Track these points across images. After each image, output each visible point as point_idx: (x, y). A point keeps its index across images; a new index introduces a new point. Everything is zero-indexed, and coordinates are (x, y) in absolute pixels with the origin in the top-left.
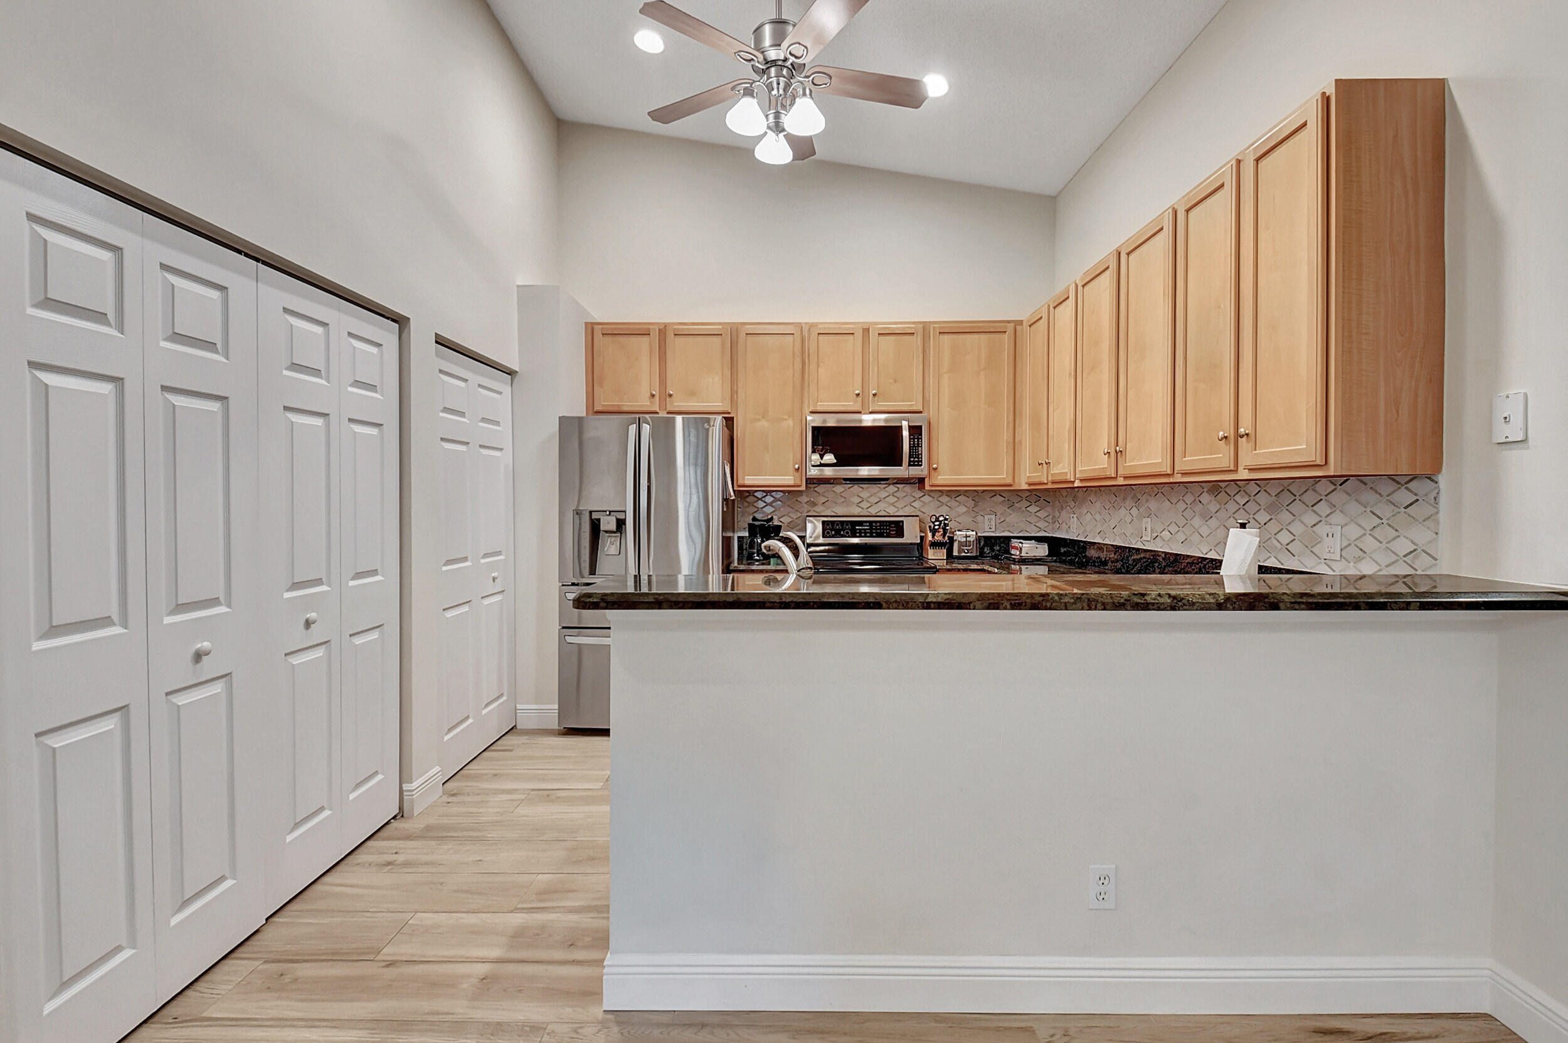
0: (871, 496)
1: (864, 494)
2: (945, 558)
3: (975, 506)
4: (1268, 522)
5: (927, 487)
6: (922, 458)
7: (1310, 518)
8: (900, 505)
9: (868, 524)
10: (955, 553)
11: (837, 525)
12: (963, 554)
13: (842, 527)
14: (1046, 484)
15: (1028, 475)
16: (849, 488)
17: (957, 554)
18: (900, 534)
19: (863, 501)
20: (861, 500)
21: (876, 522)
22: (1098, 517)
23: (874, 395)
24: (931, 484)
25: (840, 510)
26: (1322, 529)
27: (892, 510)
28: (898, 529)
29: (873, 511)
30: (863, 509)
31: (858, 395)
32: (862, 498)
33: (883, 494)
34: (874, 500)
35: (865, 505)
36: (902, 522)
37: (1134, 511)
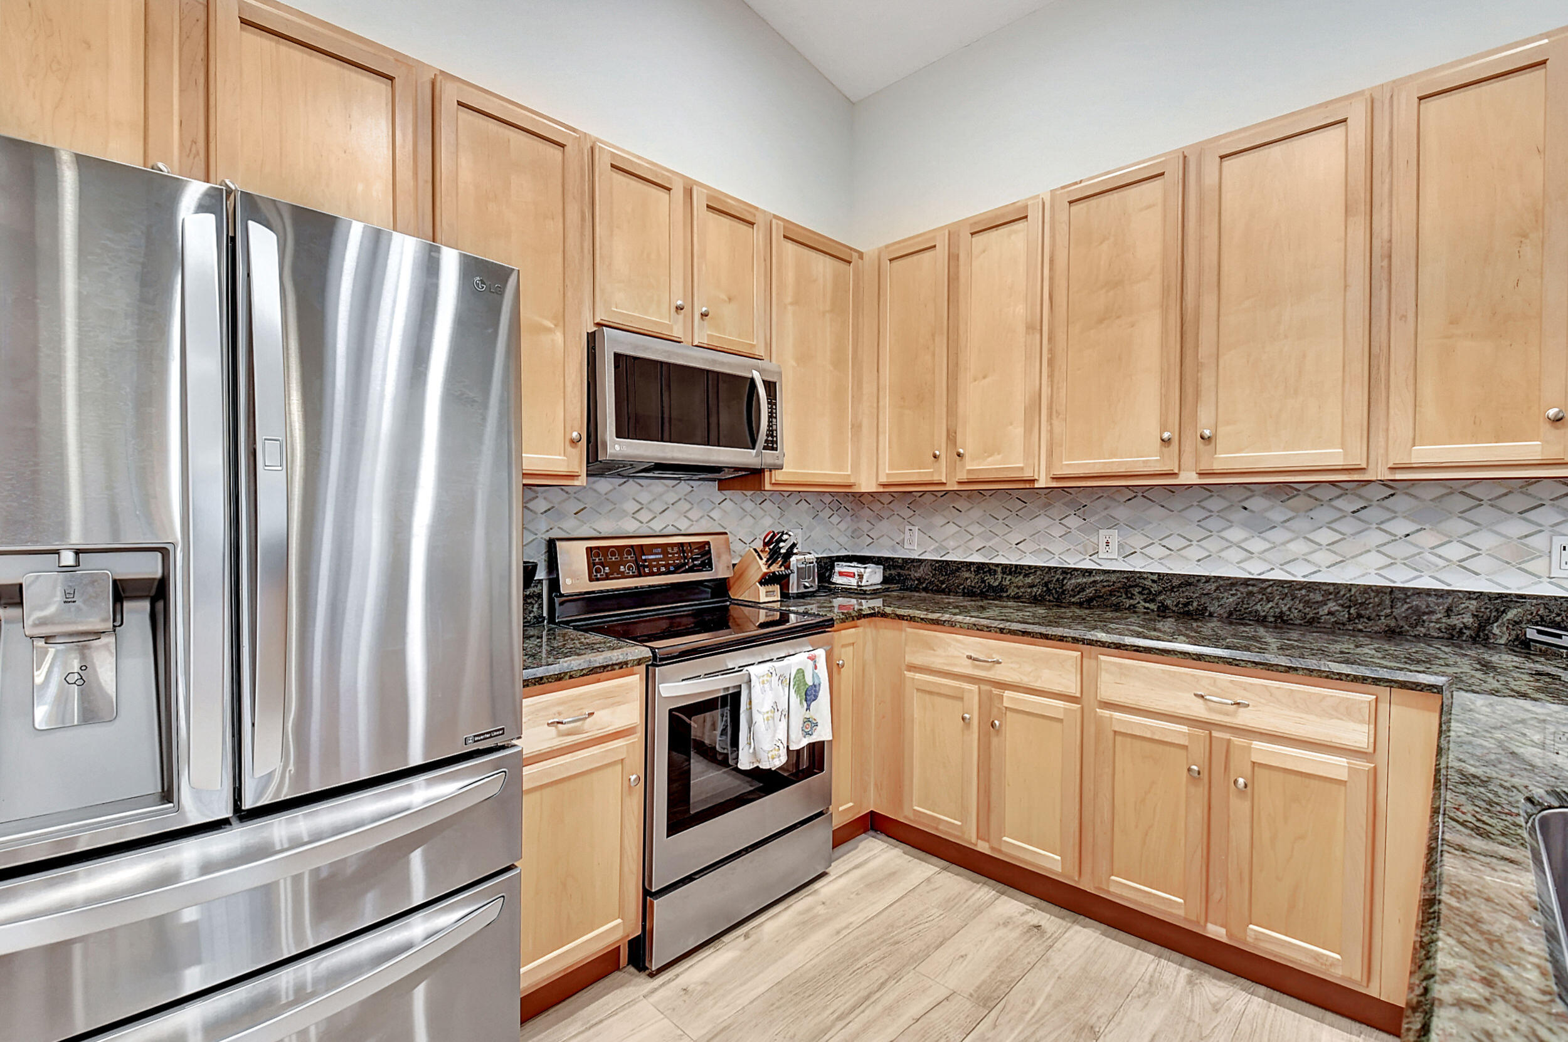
0: (654, 500)
1: (644, 497)
2: (779, 599)
3: (782, 516)
4: (1413, 533)
5: (768, 487)
6: (776, 437)
7: (1515, 528)
8: (694, 514)
9: (659, 550)
10: (793, 589)
11: (613, 554)
12: (802, 590)
13: (621, 558)
14: (944, 484)
15: (887, 472)
16: (620, 485)
17: (795, 591)
18: (707, 565)
19: (642, 508)
20: (640, 506)
21: (673, 545)
22: (975, 529)
23: (704, 315)
24: (773, 481)
25: (605, 526)
26: (1538, 542)
27: (683, 525)
28: (702, 555)
29: (657, 526)
30: (642, 523)
31: (679, 308)
32: (640, 503)
33: (671, 497)
34: (658, 507)
35: (645, 516)
36: (708, 543)
37: (1073, 522)
